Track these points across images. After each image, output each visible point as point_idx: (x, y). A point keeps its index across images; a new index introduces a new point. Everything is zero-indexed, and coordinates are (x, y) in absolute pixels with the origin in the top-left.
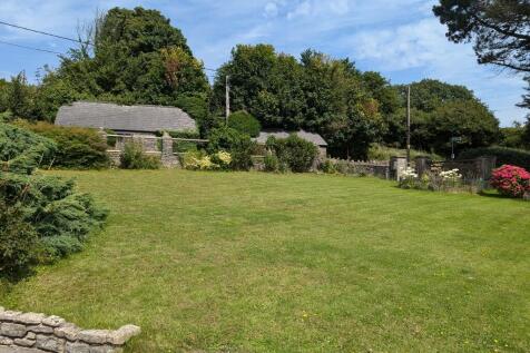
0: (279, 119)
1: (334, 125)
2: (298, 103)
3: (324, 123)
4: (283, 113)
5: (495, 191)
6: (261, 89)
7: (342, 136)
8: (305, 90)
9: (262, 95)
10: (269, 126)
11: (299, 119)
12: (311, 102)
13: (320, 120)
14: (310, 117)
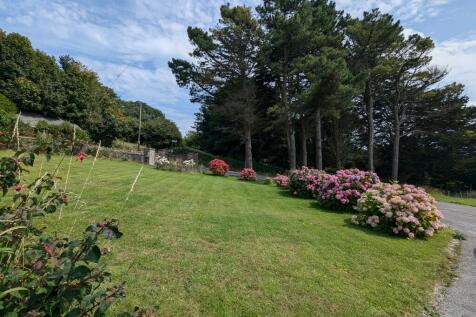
0: (40, 107)
1: (91, 120)
2: (60, 97)
3: (83, 117)
4: (44, 101)
5: (211, 172)
6: (18, 75)
7: (97, 129)
8: (66, 87)
9: (21, 81)
10: (29, 111)
11: (60, 110)
12: (72, 99)
13: (79, 114)
14: (70, 110)
